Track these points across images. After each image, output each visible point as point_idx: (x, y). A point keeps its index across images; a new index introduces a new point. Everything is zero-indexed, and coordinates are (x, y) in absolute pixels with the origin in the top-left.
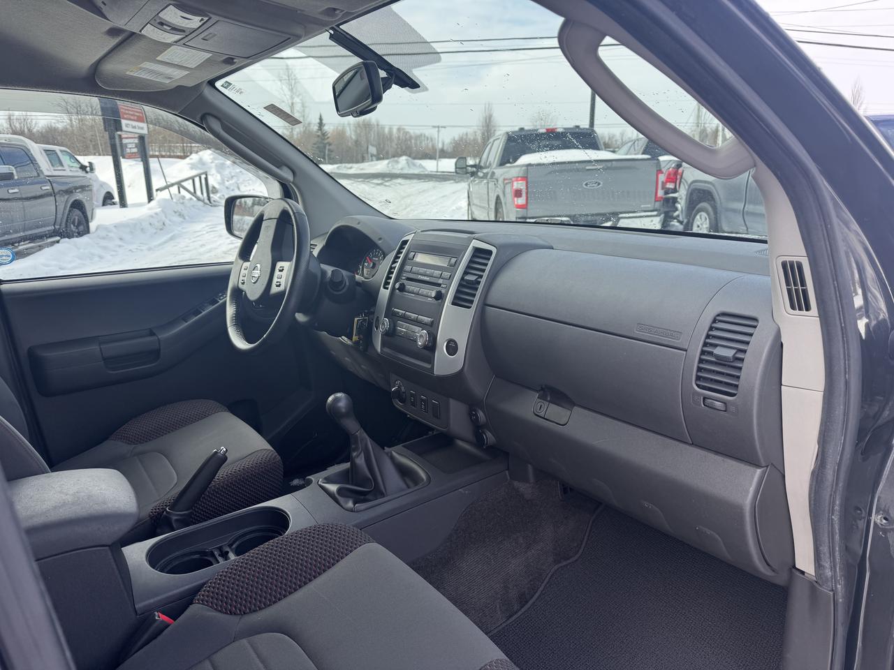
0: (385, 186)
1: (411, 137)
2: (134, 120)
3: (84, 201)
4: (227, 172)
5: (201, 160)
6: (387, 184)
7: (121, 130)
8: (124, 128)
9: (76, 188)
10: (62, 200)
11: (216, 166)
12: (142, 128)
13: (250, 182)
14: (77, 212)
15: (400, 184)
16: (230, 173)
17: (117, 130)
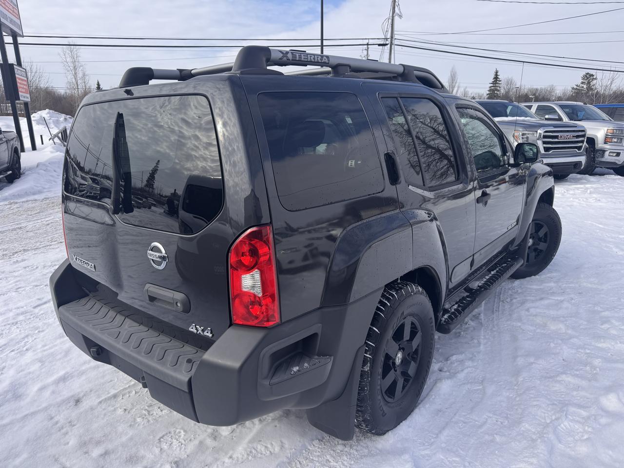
2: (24, 93)
7: (19, 100)
8: (21, 98)
12: (28, 98)
17: (16, 100)
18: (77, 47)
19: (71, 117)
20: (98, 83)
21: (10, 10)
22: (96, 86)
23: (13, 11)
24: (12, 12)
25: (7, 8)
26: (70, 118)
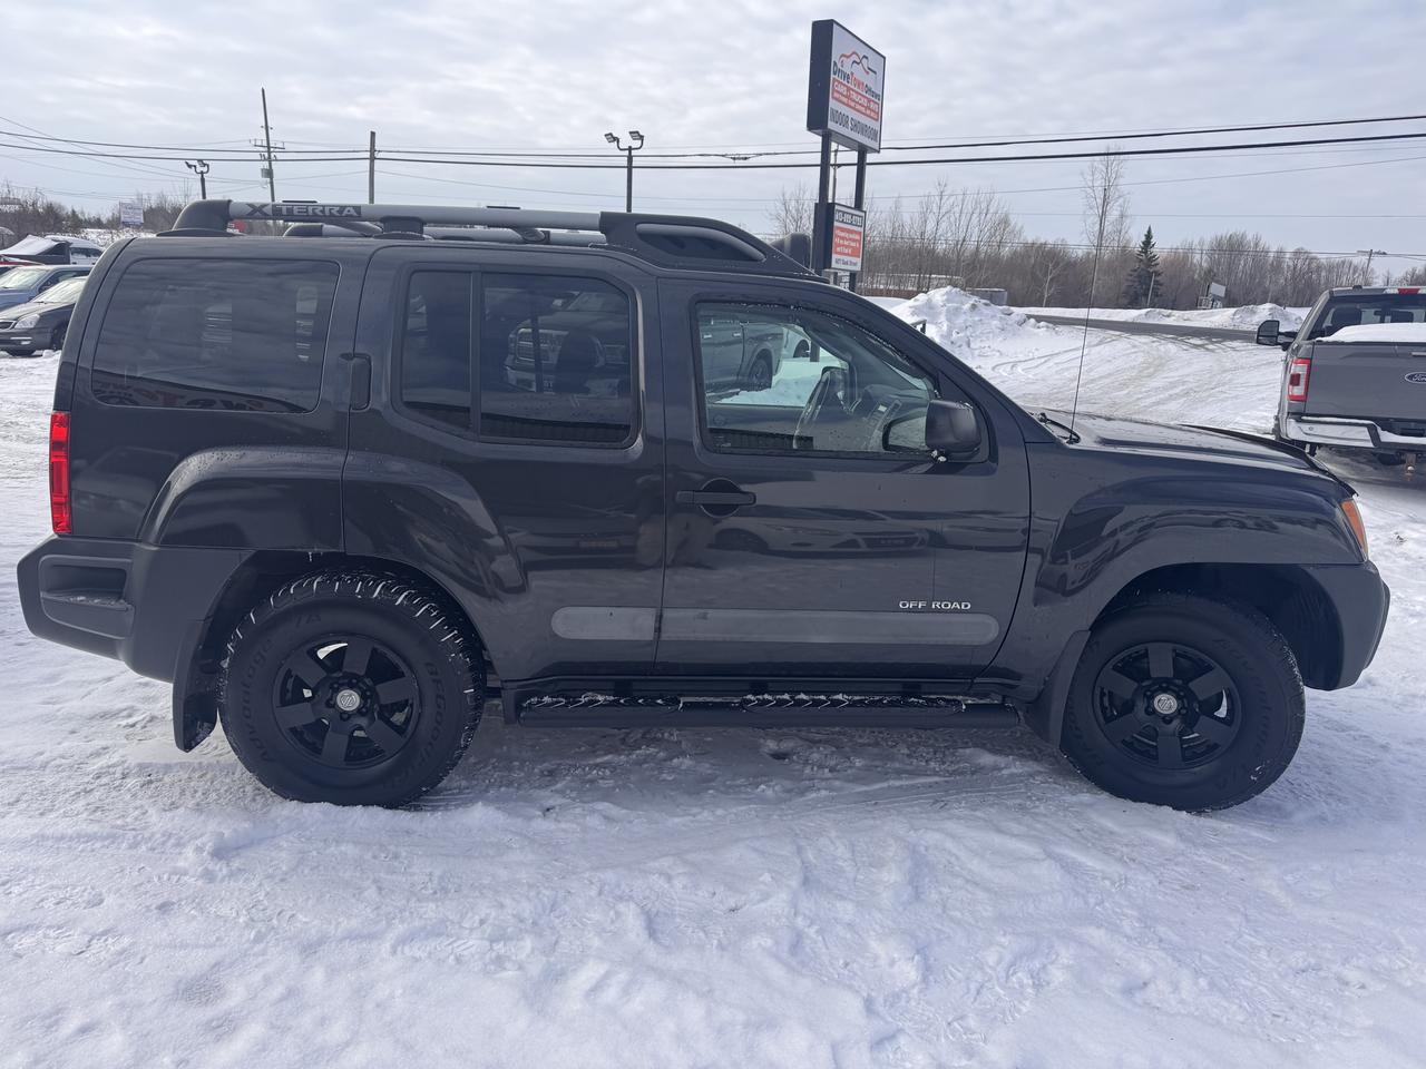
0: (1207, 349)
1: (1319, 268)
2: (848, 254)
3: (772, 350)
4: (960, 321)
5: (929, 301)
6: (1211, 347)
7: (830, 268)
8: (834, 265)
9: (768, 335)
10: (750, 348)
11: (948, 311)
12: (855, 264)
13: (991, 335)
14: (763, 362)
15: (1234, 349)
16: (965, 321)
17: (825, 268)
18: (1122, 157)
19: (988, 302)
20: (1149, 232)
21: (858, 107)
22: (1144, 239)
23: (868, 108)
24: (863, 109)
25: (853, 104)
26: (986, 304)
